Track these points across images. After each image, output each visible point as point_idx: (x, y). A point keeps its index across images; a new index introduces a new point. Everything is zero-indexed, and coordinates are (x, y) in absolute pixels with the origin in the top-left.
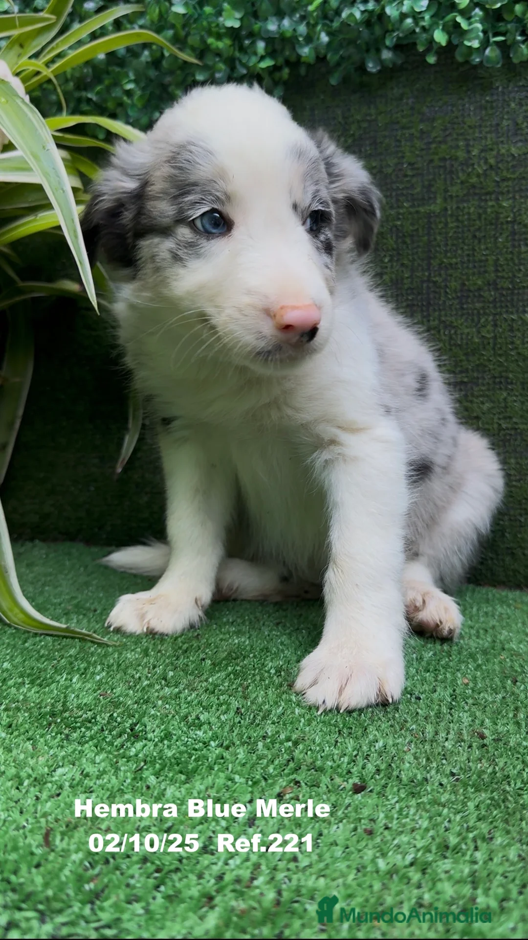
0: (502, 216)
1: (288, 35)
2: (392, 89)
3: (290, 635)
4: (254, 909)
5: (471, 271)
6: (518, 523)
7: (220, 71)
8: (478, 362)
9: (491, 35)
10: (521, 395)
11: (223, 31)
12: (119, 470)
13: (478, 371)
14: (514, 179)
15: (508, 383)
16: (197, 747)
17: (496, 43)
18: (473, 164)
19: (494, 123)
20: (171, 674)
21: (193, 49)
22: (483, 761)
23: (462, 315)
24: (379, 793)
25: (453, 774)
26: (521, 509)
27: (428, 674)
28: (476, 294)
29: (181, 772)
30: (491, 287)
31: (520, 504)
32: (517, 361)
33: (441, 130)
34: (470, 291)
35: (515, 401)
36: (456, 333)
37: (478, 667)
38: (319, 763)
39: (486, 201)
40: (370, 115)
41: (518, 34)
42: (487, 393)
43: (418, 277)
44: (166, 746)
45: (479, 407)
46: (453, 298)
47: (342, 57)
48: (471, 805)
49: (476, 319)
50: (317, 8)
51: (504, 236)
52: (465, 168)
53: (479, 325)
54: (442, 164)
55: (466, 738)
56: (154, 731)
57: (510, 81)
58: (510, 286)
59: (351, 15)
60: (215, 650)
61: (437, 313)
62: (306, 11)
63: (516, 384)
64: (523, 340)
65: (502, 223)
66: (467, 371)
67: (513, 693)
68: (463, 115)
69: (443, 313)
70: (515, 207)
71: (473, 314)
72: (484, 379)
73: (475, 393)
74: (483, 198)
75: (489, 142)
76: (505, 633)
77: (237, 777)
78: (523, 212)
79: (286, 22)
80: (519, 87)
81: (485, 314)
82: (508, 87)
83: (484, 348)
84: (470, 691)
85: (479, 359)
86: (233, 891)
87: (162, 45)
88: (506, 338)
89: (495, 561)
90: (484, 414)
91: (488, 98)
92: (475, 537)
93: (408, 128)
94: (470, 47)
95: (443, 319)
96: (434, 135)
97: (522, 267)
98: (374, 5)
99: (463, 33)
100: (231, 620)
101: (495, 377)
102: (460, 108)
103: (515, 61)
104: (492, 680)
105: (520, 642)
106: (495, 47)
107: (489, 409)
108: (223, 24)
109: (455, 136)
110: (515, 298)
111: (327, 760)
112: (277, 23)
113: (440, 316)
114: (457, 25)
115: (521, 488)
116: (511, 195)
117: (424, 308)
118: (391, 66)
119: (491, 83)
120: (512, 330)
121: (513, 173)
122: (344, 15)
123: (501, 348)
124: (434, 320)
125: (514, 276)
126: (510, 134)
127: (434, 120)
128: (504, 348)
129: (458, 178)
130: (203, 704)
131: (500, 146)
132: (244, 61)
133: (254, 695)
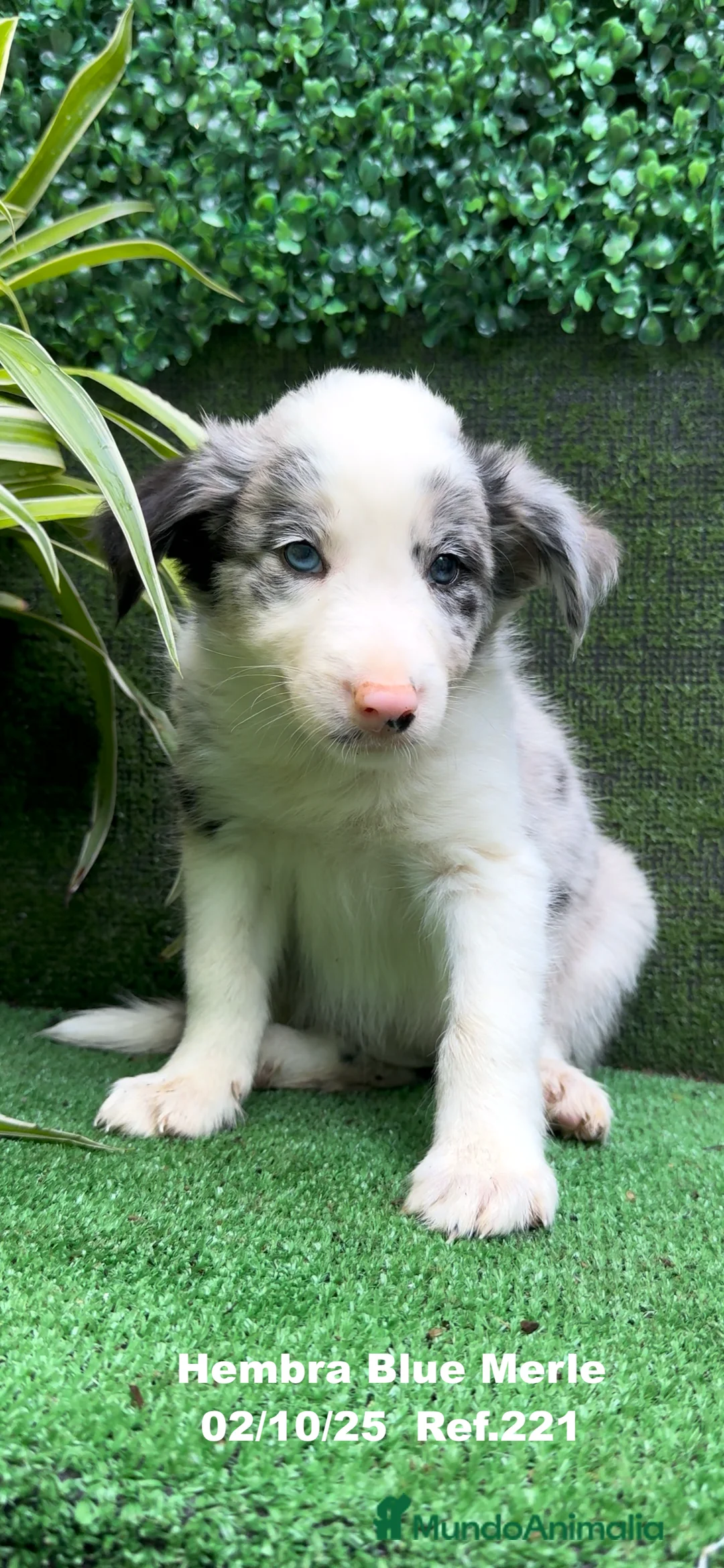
0: (655, 548)
1: (370, 272)
2: (510, 359)
3: (372, 1137)
4: (439, 1465)
5: (611, 621)
6: (673, 979)
7: (265, 312)
8: (619, 747)
9: (649, 302)
10: (678, 795)
11: (273, 255)
12: (75, 888)
13: (619, 760)
14: (675, 499)
15: (659, 778)
16: (295, 1282)
17: (658, 314)
18: (619, 475)
19: (649, 419)
20: (220, 1190)
21: (226, 275)
22: (679, 1293)
23: (598, 681)
24: (554, 1334)
25: (643, 1310)
26: (677, 957)
27: (578, 1188)
28: (619, 652)
29: (285, 1313)
30: (639, 645)
31: (676, 950)
32: (672, 748)
33: (577, 423)
34: (610, 648)
35: (670, 804)
36: (589, 705)
37: (642, 1179)
38: (466, 1300)
39: (635, 526)
40: (478, 394)
41: (685, 304)
42: (632, 791)
43: (537, 624)
44: (250, 1284)
45: (620, 811)
46: (587, 656)
47: (442, 310)
48: (675, 1344)
49: (617, 688)
50: (411, 241)
51: (659, 575)
52: (607, 479)
53: (622, 696)
54: (575, 471)
55: (649, 1265)
56: (225, 1265)
57: (671, 364)
58: (665, 645)
59: (461, 255)
60: (271, 1159)
61: (564, 676)
62: (395, 241)
63: (670, 780)
64: (681, 720)
65: (656, 558)
66: (604, 759)
67: (696, 1212)
68: (607, 406)
69: (572, 676)
70: (673, 537)
71: (613, 680)
72: (627, 770)
73: (615, 790)
74: (631, 521)
75: (641, 446)
76: (667, 1133)
77: (366, 1317)
78: (684, 545)
79: (367, 254)
80: (685, 374)
81: (629, 681)
82: (669, 371)
83: (628, 728)
84: (640, 1209)
85: (621, 743)
86: (405, 1447)
87: (180, 265)
88: (658, 716)
89: (641, 1033)
90: (626, 820)
91: (641, 385)
92: (617, 995)
93: (530, 417)
94: (622, 317)
95: (572, 683)
96: (565, 429)
97: (681, 621)
98: (493, 246)
99: (613, 297)
100: (277, 1117)
101: (642, 769)
102: (604, 395)
103: (681, 339)
104: (664, 1194)
105: (691, 1146)
106: (655, 319)
107: (634, 814)
108: (276, 247)
109: (595, 434)
110: (671, 661)
111: (475, 1296)
112: (352, 253)
113: (568, 680)
114: (605, 285)
115: (677, 927)
116: (669, 521)
117: (546, 668)
118: (511, 329)
119: (647, 366)
120: (666, 706)
121: (674, 490)
122: (450, 252)
123: (650, 730)
124: (559, 685)
125: (671, 632)
126: (671, 436)
127: (567, 408)
128: (655, 730)
129: (598, 492)
130: (282, 1229)
131: (657, 452)
132: (302, 301)
133: (349, 1218)
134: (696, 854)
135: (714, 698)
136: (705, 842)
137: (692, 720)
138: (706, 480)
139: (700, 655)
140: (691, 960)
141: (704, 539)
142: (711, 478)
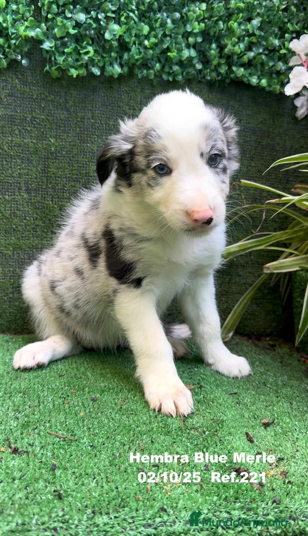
10: (5, 236)
32: (2, 219)
80: (3, 80)
97: (4, 172)
134: (12, 257)
135: (17, 201)
136: (15, 252)
137: (9, 209)
138: (11, 121)
139: (11, 185)
140: (10, 294)
141: (11, 143)
142: (13, 120)
